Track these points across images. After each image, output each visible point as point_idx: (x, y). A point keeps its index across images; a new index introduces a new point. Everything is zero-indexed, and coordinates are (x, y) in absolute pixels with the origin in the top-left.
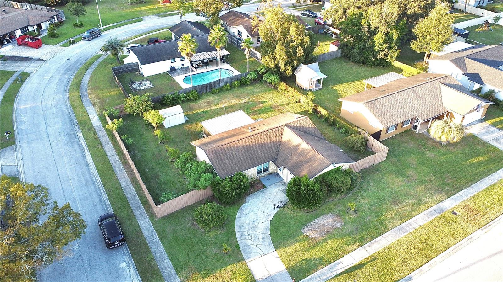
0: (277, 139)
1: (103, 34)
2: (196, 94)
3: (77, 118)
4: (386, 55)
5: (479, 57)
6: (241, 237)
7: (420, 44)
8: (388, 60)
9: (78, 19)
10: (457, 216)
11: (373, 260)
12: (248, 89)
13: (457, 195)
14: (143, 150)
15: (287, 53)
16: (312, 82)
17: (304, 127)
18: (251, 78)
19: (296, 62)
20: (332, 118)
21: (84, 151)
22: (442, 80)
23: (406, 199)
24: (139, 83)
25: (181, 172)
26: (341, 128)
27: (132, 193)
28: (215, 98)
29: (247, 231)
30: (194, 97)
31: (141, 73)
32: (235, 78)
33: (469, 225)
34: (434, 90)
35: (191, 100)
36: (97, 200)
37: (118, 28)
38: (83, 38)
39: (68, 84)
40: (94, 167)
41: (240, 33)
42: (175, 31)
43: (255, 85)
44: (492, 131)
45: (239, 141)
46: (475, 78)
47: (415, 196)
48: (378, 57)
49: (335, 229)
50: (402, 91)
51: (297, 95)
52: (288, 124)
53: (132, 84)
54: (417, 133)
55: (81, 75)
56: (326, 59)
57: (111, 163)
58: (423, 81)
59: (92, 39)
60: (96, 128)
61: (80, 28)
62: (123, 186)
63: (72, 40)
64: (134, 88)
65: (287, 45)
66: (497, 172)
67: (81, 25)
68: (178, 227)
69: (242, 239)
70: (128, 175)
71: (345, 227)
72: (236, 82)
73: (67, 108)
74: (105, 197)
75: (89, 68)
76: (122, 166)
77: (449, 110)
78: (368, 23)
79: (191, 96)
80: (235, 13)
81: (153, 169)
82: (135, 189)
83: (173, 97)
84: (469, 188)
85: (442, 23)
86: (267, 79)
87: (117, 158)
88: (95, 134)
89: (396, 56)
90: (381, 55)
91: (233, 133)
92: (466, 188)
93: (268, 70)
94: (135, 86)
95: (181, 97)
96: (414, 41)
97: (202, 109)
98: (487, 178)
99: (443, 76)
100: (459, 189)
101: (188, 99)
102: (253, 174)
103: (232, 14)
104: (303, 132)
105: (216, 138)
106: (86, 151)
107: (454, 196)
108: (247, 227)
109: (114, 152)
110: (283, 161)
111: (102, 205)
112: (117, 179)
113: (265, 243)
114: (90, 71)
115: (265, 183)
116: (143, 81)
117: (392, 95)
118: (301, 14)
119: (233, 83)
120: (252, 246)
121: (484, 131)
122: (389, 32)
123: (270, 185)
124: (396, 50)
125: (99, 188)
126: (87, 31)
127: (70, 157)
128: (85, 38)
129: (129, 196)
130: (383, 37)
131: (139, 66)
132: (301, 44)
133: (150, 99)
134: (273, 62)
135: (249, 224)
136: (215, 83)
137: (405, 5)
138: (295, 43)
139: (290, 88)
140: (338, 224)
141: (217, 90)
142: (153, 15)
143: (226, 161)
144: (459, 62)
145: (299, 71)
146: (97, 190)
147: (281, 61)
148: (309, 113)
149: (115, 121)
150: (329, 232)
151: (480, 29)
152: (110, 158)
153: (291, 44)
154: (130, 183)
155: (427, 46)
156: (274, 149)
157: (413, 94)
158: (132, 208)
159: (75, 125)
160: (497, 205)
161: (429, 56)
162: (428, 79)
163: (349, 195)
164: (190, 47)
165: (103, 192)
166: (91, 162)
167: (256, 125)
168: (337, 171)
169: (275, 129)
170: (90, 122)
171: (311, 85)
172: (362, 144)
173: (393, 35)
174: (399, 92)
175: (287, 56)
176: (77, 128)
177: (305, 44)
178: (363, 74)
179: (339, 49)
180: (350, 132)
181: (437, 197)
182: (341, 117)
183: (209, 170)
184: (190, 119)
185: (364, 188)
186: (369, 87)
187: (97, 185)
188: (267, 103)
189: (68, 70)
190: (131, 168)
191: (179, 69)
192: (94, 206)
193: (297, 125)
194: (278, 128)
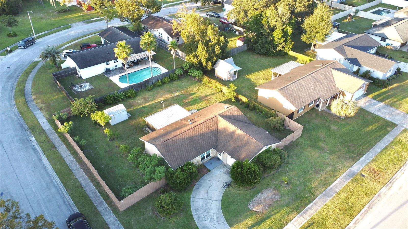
0: (214, 128)
1: (37, 41)
2: (133, 92)
3: (27, 124)
4: (283, 47)
5: (353, 45)
6: (198, 220)
7: (309, 36)
8: (285, 51)
9: (11, 30)
10: (366, 178)
11: (310, 225)
12: (177, 83)
13: (361, 159)
14: (95, 148)
15: (207, 52)
16: (229, 74)
17: (234, 115)
18: (178, 74)
19: (215, 58)
20: (253, 104)
21: (40, 154)
22: (331, 66)
23: (324, 168)
24: (80, 85)
25: (134, 166)
26: (261, 112)
27: (93, 190)
28: (150, 94)
29: (202, 213)
30: (132, 95)
31: (79, 76)
32: (164, 75)
33: (376, 184)
34: (327, 74)
35: (129, 98)
36: (61, 201)
37: (50, 36)
38: (19, 46)
39: (12, 91)
40: (52, 169)
41: (161, 35)
42: (105, 36)
43: (182, 80)
44: (374, 103)
45: (183, 133)
46: (354, 61)
47: (330, 164)
48: (277, 49)
49: (275, 201)
50: (304, 77)
51: (219, 86)
52: (221, 114)
53: (73, 87)
54: (320, 110)
55: (23, 82)
56: (236, 53)
57: (67, 163)
58: (318, 67)
59: (27, 47)
60: (47, 131)
61: (15, 38)
62: (82, 184)
63: (9, 49)
64: (76, 90)
65: (206, 45)
66: (386, 136)
67: (15, 35)
68: (141, 218)
69: (199, 221)
70: (85, 173)
71: (283, 199)
72: (166, 79)
73: (15, 115)
74: (68, 197)
75: (29, 74)
76: (78, 166)
77: (341, 90)
78: (268, 22)
79: (129, 95)
80: (154, 18)
81: (108, 165)
82: (94, 186)
83: (113, 97)
84: (369, 153)
85: (324, 19)
86: (192, 74)
87: (72, 158)
88: (47, 137)
89: (291, 47)
90: (280, 48)
91: (175, 126)
92: (366, 153)
93: (192, 66)
94: (76, 88)
95: (120, 96)
96: (303, 34)
97: (140, 105)
98: (379, 143)
99: (332, 62)
100: (361, 155)
101: (127, 97)
102: (198, 161)
103: (151, 18)
104: (234, 120)
105: (162, 132)
106: (42, 155)
107: (359, 160)
108: (202, 210)
109: (68, 152)
110: (222, 147)
111: (67, 205)
112: (76, 178)
113: (220, 222)
114: (31, 77)
115: (209, 167)
116: (83, 83)
117: (297, 82)
118: (207, 15)
119: (163, 79)
120: (210, 226)
121: (368, 104)
122: (284, 29)
123: (213, 169)
124: (291, 42)
125: (60, 189)
126: (22, 40)
127: (26, 162)
128: (21, 47)
129: (90, 194)
130: (281, 33)
131: (77, 70)
132: (218, 43)
133: (94, 100)
134: (196, 60)
135: (203, 206)
136: (148, 81)
137: (293, 6)
138: (213, 42)
139: (212, 80)
140: (276, 197)
141: (150, 86)
142: (80, 22)
143: (175, 153)
144: (340, 50)
145: (218, 65)
146: (59, 191)
147: (203, 58)
148: (233, 101)
149: (66, 124)
150: (270, 205)
151: (346, 21)
152: (65, 159)
153: (210, 43)
154: (88, 181)
155: (314, 38)
156: (213, 138)
157: (313, 80)
158: (95, 205)
159: (25, 130)
160: (392, 165)
161: (315, 45)
162: (321, 65)
163: (279, 170)
164: (126, 53)
165: (65, 193)
166: (48, 165)
167: (193, 117)
168: (268, 151)
169: (211, 120)
170: (40, 126)
171: (229, 77)
172: (281, 124)
173: (288, 31)
174: (302, 78)
175: (207, 54)
176: (29, 134)
177: (221, 43)
178: (267, 64)
179: (244, 44)
180: (269, 115)
181: (347, 164)
182: (258, 102)
183: (161, 162)
184: (132, 115)
185: (290, 163)
186: (275, 74)
187: (58, 187)
188: (195, 95)
189: (10, 77)
190: (87, 166)
191: (114, 70)
192: (59, 207)
193: (228, 114)
194: (213, 119)
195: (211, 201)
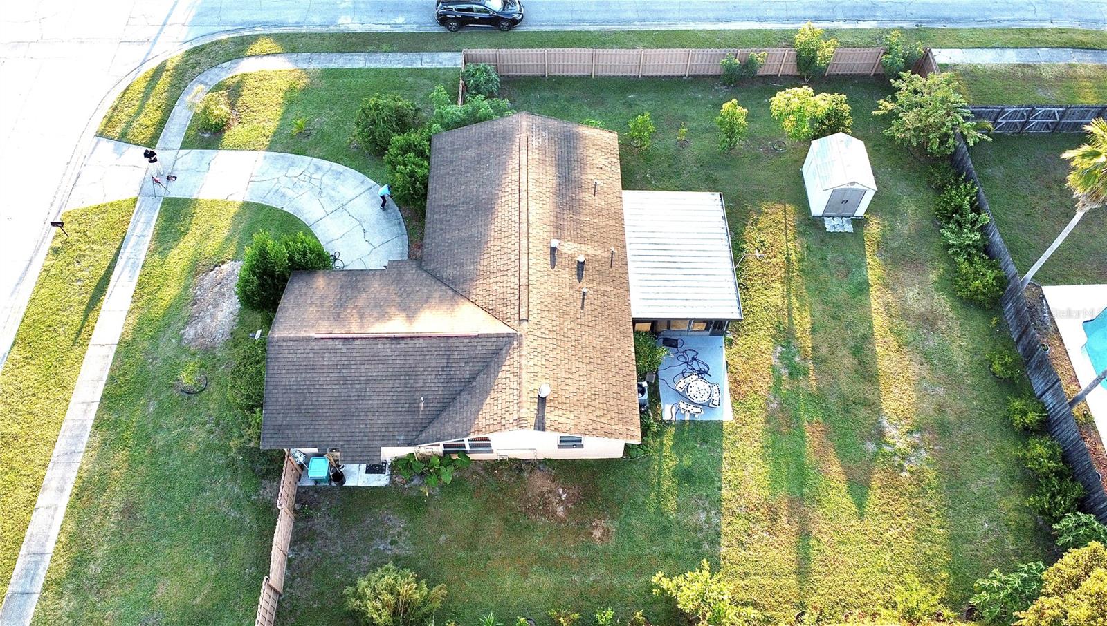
6: (316, 166)
29: (321, 180)
49: (189, 321)
52: (520, 345)
69: (311, 165)
81: (629, 104)
108: (329, 183)
120: (283, 172)
135: (334, 189)
140: (192, 333)
150: (195, 305)
193: (504, 375)
194: (517, 308)
195: (329, 210)
